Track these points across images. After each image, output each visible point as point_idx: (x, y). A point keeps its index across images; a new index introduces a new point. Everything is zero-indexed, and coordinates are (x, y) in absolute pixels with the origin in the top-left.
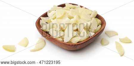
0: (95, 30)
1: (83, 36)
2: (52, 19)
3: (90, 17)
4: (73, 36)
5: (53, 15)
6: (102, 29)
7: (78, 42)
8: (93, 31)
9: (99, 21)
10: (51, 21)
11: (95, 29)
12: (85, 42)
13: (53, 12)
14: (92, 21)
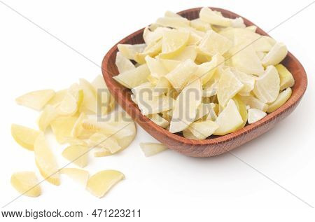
0: (269, 104)
1: (229, 120)
2: (149, 54)
3: (264, 63)
4: (197, 115)
5: (157, 41)
6: (291, 102)
7: (207, 138)
8: (263, 105)
9: (288, 76)
10: (145, 62)
11: (271, 101)
12: (228, 140)
13: (159, 32)
14: (264, 76)
